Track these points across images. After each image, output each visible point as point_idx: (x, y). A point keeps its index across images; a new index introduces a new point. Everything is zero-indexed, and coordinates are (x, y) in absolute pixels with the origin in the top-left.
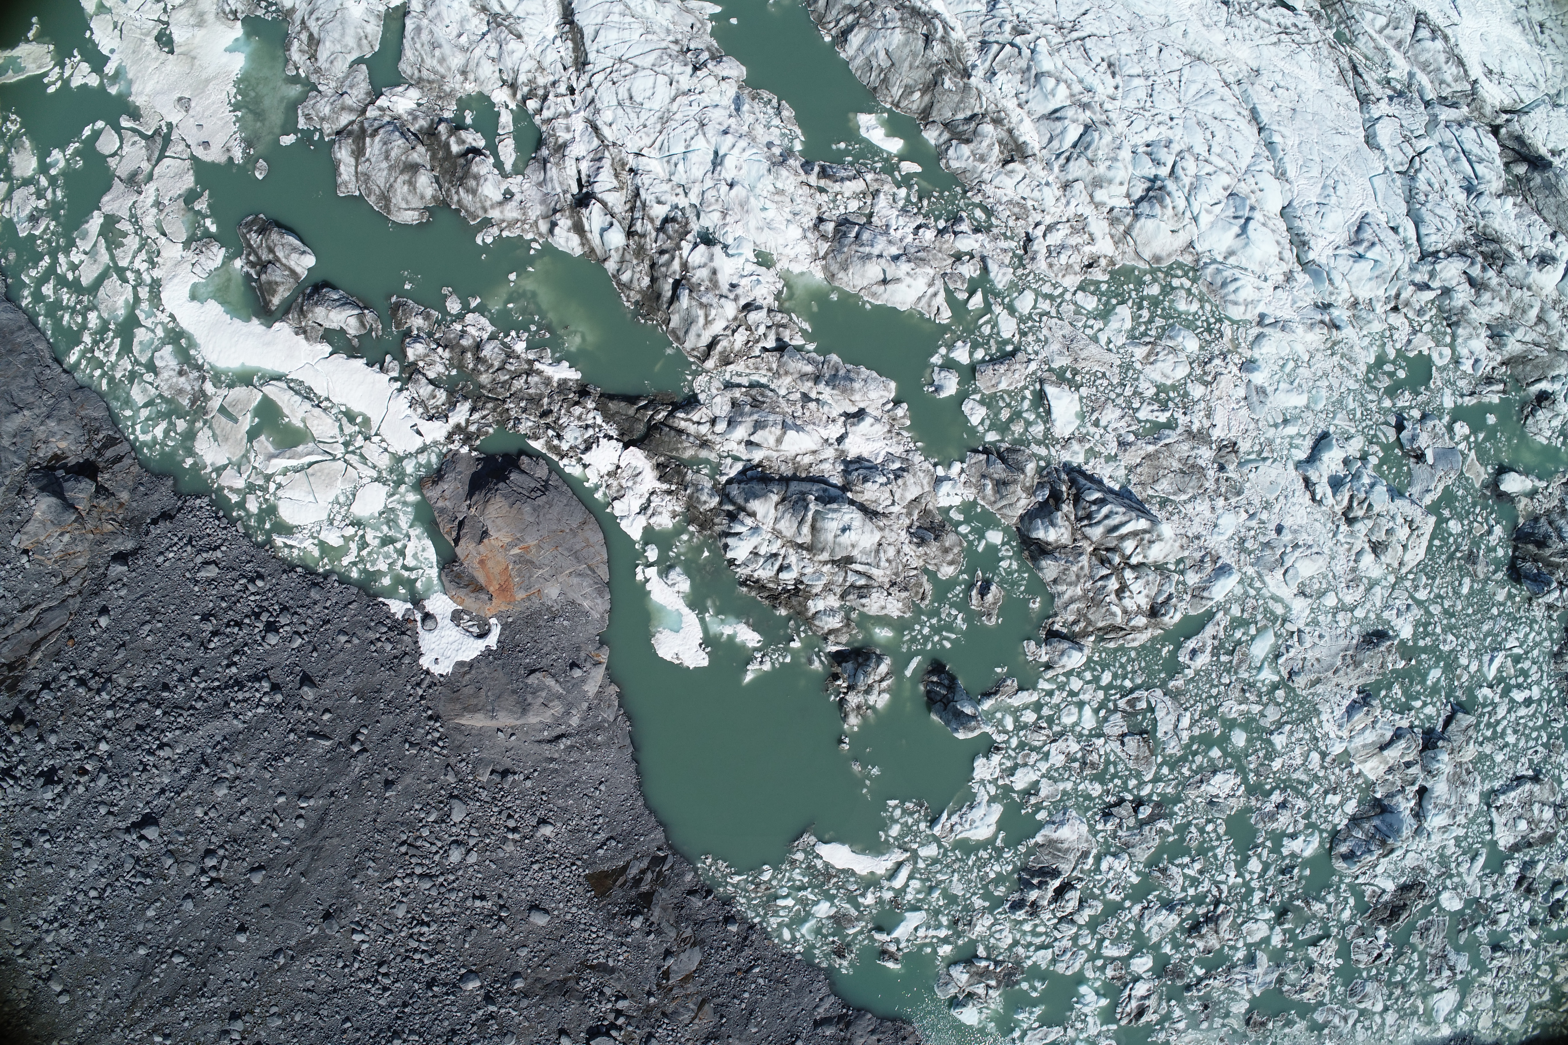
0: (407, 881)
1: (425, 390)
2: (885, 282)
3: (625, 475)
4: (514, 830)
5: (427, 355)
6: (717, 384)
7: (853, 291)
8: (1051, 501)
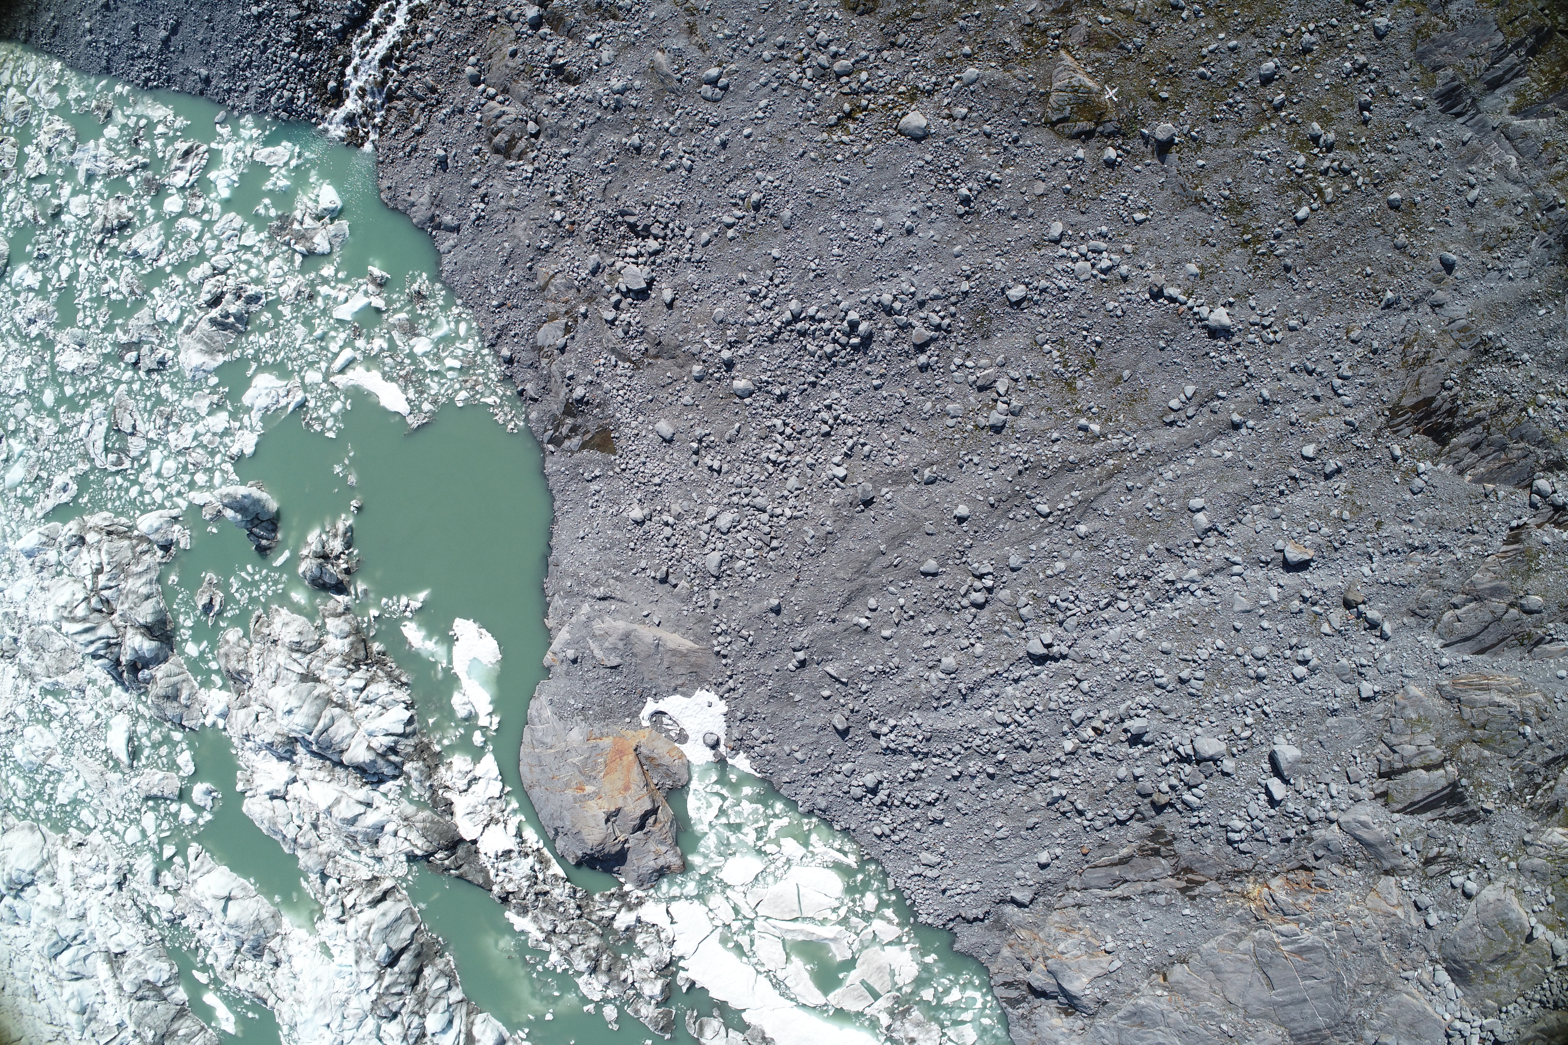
0: (778, 511)
1: (652, 951)
2: (229, 899)
3: (482, 817)
4: (667, 524)
5: (644, 980)
6: (388, 864)
7: (261, 897)
8: (140, 666)
